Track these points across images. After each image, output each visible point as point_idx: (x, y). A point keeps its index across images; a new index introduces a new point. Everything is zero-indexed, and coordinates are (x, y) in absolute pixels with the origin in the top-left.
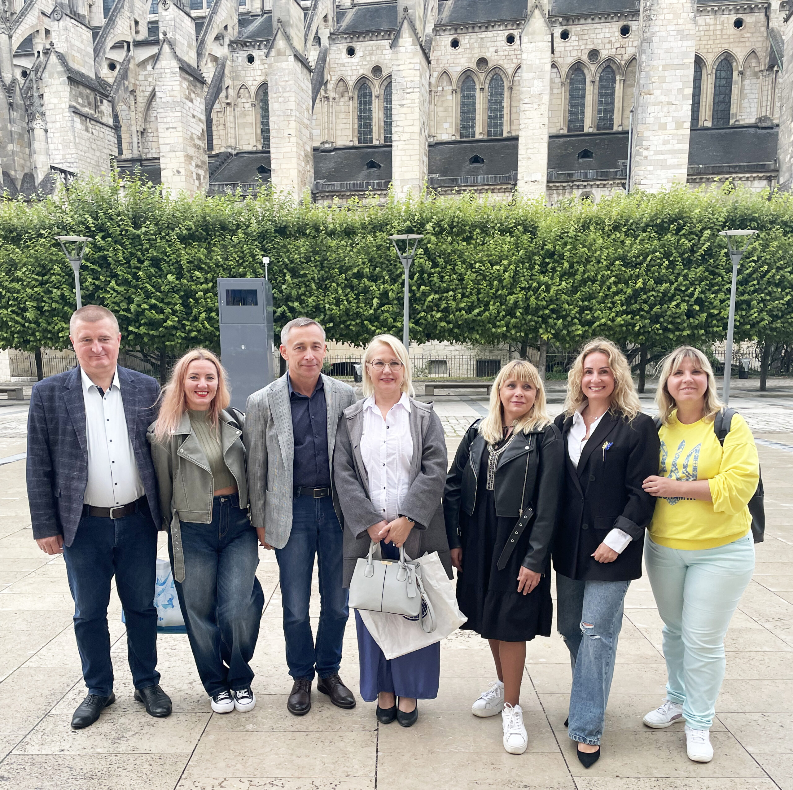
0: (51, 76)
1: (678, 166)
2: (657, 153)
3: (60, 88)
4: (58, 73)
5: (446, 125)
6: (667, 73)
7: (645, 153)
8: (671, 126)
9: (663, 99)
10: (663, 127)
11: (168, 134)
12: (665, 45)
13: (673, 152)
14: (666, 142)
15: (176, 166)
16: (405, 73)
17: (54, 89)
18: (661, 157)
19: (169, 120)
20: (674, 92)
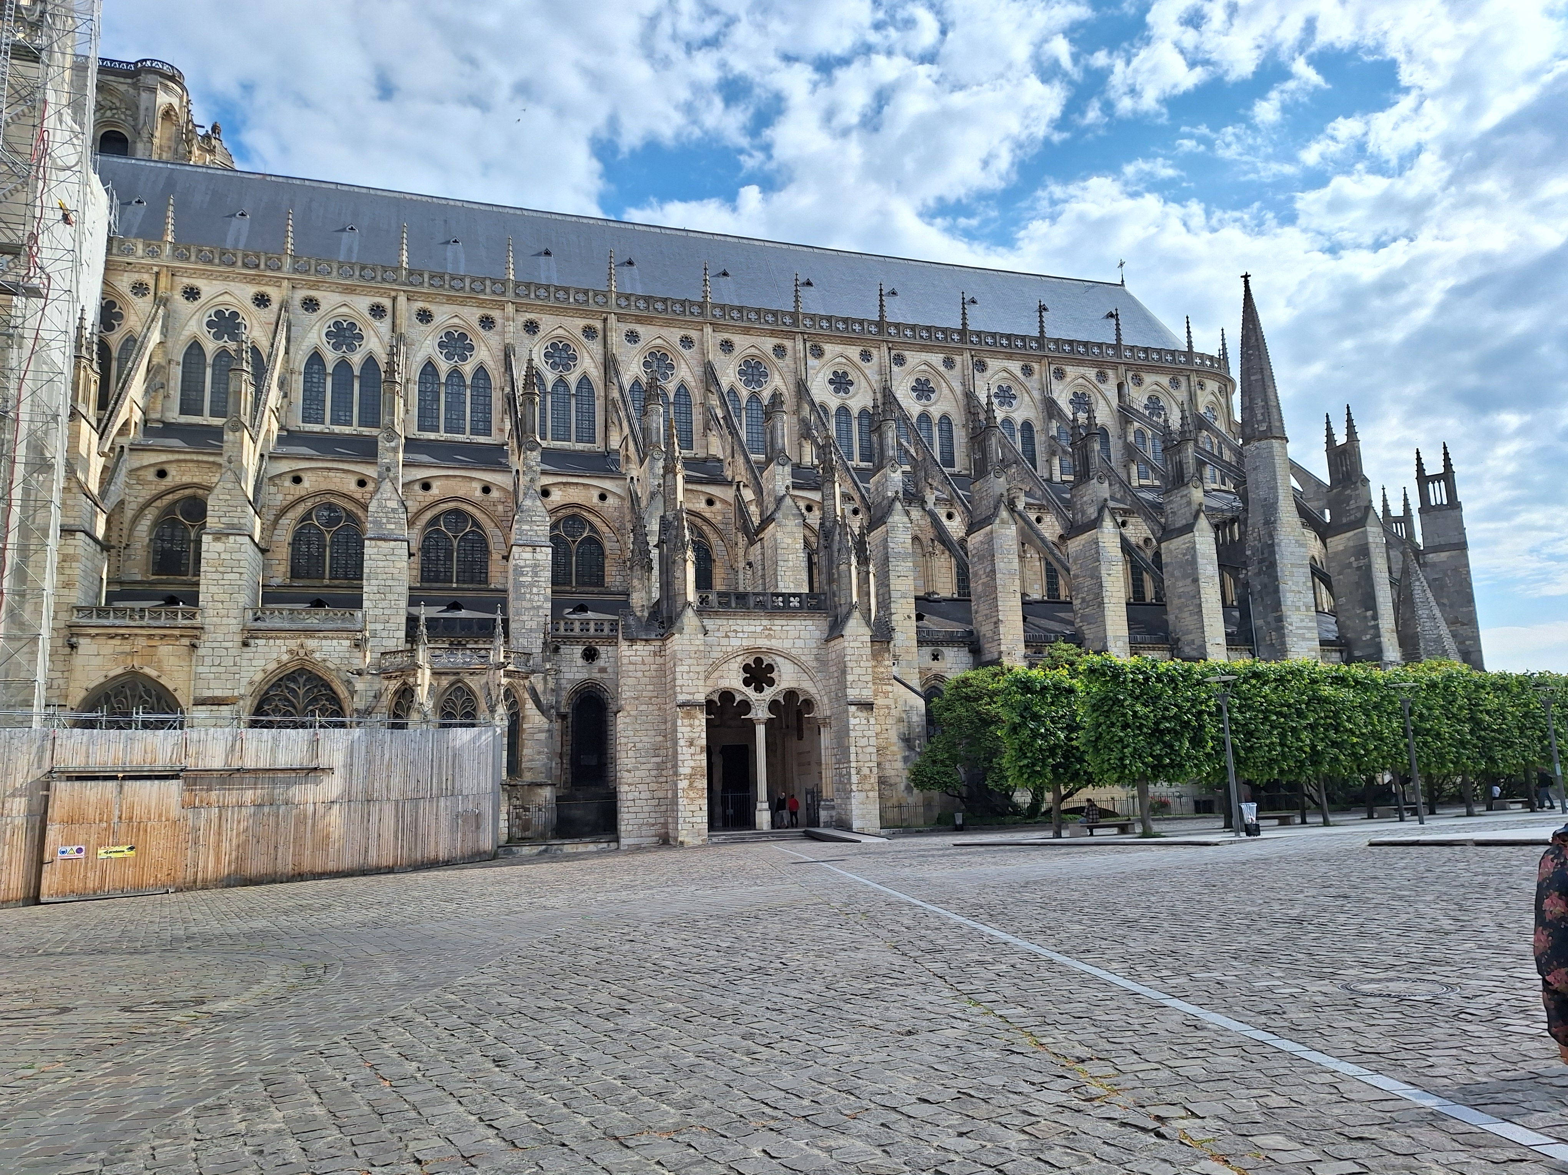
0: (785, 517)
1: (1313, 640)
2: (1298, 628)
3: (795, 529)
4: (794, 515)
5: (1036, 587)
6: (1295, 570)
7: (1290, 628)
8: (1303, 608)
9: (1294, 588)
10: (1298, 609)
11: (899, 581)
12: (1289, 549)
13: (1309, 628)
14: (1302, 621)
15: (907, 612)
16: (1110, 549)
17: (789, 529)
18: (1301, 631)
19: (900, 568)
20: (1301, 584)
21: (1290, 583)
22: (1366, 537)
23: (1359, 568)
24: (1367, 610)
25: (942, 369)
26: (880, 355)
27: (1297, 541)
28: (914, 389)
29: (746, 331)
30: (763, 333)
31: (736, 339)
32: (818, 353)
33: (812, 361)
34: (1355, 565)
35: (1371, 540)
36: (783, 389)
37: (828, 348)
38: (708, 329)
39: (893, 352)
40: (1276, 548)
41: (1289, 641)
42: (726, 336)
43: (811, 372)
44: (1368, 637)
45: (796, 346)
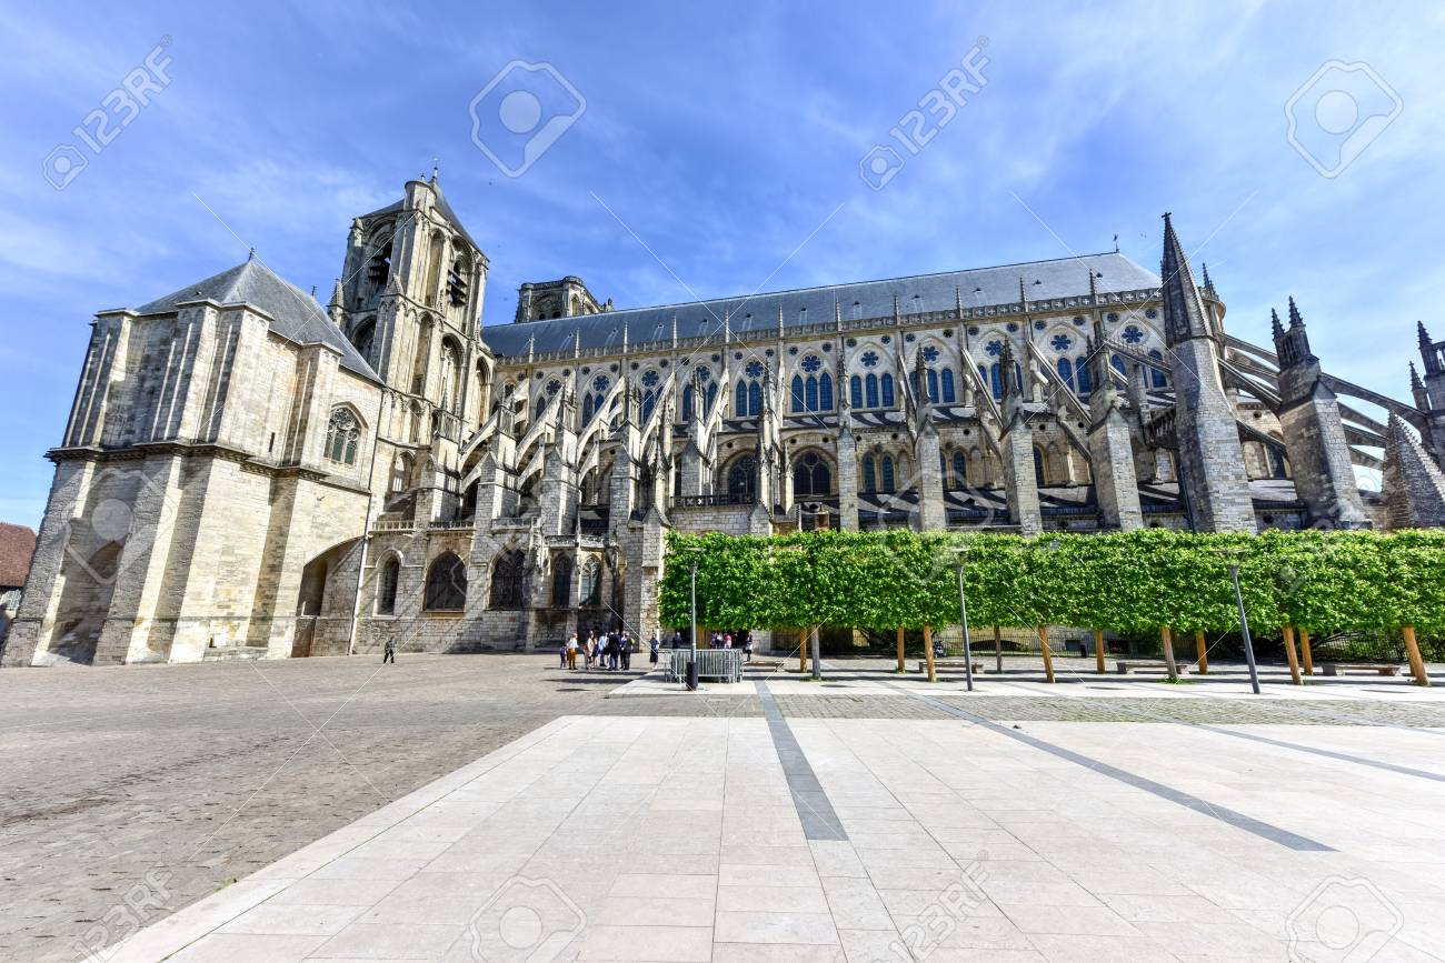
2: (1226, 495)
6: (1221, 445)
7: (1216, 495)
9: (1220, 461)
10: (1226, 478)
14: (1231, 488)
15: (851, 502)
19: (846, 473)
20: (1229, 457)
21: (1216, 457)
22: (1315, 410)
23: (1310, 437)
24: (1322, 474)
25: (943, 338)
26: (895, 337)
27: (1222, 421)
28: (863, 360)
29: (804, 339)
30: (815, 339)
31: (799, 345)
32: (852, 343)
33: (848, 350)
34: (1306, 435)
35: (1319, 410)
36: (829, 368)
37: (859, 340)
38: (781, 344)
39: (905, 334)
40: (1199, 429)
41: (1215, 507)
42: (793, 345)
43: (847, 356)
44: (1325, 498)
45: (836, 343)
